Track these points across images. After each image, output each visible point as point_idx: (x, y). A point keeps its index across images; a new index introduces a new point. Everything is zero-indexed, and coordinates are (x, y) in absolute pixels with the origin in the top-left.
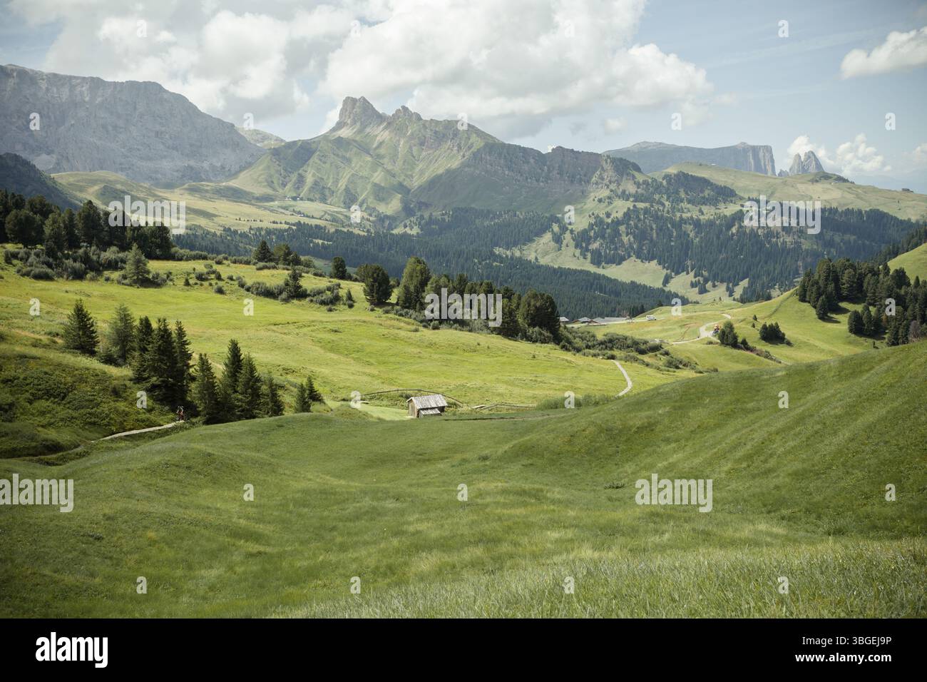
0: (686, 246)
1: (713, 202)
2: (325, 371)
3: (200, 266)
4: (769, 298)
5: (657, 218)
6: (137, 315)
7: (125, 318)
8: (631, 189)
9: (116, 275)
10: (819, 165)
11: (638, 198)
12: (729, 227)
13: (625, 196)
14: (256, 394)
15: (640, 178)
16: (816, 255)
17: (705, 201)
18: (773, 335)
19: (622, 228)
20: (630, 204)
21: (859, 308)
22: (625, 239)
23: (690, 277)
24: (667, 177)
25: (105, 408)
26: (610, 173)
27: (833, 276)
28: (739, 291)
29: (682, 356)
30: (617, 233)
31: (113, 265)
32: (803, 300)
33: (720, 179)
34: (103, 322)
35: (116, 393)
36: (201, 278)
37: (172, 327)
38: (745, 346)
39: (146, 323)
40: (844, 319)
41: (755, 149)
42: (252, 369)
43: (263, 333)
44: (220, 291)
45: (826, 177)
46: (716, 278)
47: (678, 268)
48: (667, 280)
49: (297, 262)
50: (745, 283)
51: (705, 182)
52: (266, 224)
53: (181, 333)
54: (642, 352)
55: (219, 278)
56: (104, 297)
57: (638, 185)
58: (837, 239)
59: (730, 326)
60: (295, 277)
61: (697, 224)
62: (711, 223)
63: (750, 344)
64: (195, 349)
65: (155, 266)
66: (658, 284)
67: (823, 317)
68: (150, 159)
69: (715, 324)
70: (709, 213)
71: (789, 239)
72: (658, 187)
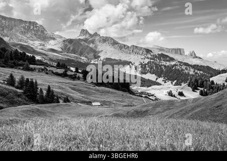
0: (162, 71)
1: (169, 61)
2: (71, 94)
3: (43, 67)
4: (181, 85)
5: (155, 64)
6: (26, 77)
7: (22, 78)
8: (150, 56)
9: (21, 68)
10: (195, 55)
11: (151, 59)
12: (173, 67)
13: (148, 58)
14: (53, 98)
15: (152, 54)
16: (193, 75)
17: (167, 61)
18: (181, 94)
19: (147, 66)
20: (149, 60)
21: (202, 89)
22: (147, 68)
23: (163, 79)
24: (158, 54)
25: (16, 99)
26: (145, 52)
27: (196, 81)
28: (174, 83)
29: (159, 98)
30: (145, 67)
31: (21, 65)
32: (189, 86)
33: (171, 55)
34: (17, 78)
35: (19, 96)
36: (43, 70)
37: (34, 81)
38: (174, 96)
39: (28, 79)
40: (198, 91)
41: (180, 49)
42: (53, 93)
43: (57, 84)
44: (47, 73)
45: (197, 57)
46: (168, 79)
47: (160, 76)
48: (157, 79)
49: (67, 68)
50: (175, 81)
51: (168, 56)
52: (60, 58)
53: (36, 82)
54: (149, 96)
55: (47, 70)
56: (18, 73)
57: (151, 56)
58: (198, 72)
59: (171, 91)
60: (66, 71)
61: (165, 66)
62: (168, 66)
63: (176, 96)
64: (39, 87)
65: (31, 66)
66: (155, 80)
67: (193, 91)
68: (32, 40)
69: (167, 91)
70: (168, 64)
71: (187, 71)
72: (156, 57)
